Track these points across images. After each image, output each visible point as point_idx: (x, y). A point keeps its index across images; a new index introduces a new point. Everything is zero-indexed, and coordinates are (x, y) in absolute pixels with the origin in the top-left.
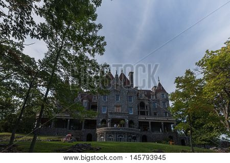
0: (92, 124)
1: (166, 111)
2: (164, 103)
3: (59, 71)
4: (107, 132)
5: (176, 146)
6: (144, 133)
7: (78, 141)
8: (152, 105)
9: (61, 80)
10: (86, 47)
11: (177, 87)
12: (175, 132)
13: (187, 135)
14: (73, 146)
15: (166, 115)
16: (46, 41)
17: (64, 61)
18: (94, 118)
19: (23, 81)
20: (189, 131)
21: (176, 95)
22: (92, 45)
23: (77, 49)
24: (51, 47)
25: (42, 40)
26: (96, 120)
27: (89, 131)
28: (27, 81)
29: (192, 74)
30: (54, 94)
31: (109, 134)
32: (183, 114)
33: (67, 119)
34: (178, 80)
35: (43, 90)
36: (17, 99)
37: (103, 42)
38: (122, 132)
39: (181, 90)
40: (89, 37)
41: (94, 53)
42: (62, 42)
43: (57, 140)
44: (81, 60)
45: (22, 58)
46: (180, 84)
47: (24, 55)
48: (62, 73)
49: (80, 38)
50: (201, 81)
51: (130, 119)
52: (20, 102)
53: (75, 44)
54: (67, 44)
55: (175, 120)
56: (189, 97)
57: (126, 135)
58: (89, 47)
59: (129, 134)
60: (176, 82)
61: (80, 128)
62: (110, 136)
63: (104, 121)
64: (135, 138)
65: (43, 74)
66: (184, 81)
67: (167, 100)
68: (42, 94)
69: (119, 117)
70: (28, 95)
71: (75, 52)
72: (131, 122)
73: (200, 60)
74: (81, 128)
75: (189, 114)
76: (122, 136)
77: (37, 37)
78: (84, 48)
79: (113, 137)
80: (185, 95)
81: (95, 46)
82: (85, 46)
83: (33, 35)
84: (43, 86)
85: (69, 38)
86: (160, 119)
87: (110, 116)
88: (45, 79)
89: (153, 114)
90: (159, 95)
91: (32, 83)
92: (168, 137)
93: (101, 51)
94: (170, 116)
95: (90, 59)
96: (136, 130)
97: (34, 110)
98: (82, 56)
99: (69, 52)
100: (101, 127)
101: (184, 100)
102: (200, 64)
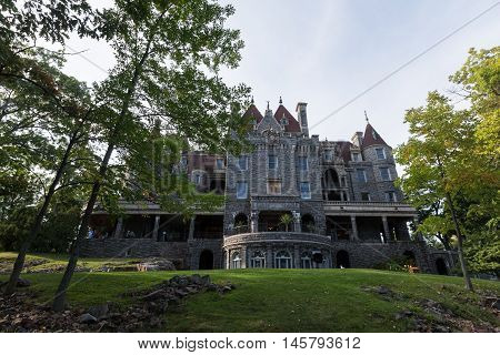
0: (212, 227)
1: (392, 189)
2: (384, 169)
3: (138, 105)
4: (249, 246)
5: (425, 276)
6: (341, 245)
7: (178, 269)
8: (355, 176)
9: (142, 124)
10: (200, 53)
11: (412, 131)
12: (419, 240)
13: (448, 248)
14: (165, 282)
15: (391, 197)
16: (111, 42)
17: (150, 83)
18: (218, 210)
19: (57, 131)
20: (454, 237)
21: (412, 149)
22: (213, 47)
23: (179, 57)
24: (123, 55)
25: (103, 40)
26: (222, 217)
27: (205, 244)
28: (66, 132)
29: (442, 100)
30: (124, 158)
31: (253, 249)
32: (432, 195)
33: (153, 216)
34: (413, 117)
35: (100, 149)
36: (42, 171)
37: (236, 41)
38: (285, 245)
39: (423, 139)
40: (207, 32)
41: (217, 64)
42: (148, 45)
43: (128, 269)
44: (187, 80)
45: (60, 84)
46: (419, 125)
47: (64, 77)
48: (145, 110)
49: (186, 36)
50: (467, 115)
51: (306, 211)
52: (48, 179)
53: (176, 46)
54: (158, 49)
55: (414, 209)
56: (444, 152)
57: (297, 252)
58: (206, 52)
59: (304, 249)
60: (407, 120)
61: (183, 238)
62: (257, 254)
63: (242, 219)
64: (318, 259)
65: (101, 114)
66: (427, 118)
67: (391, 163)
68: (96, 157)
69: (278, 206)
70: (64, 163)
71: (175, 63)
72: (307, 219)
73: (459, 69)
74: (187, 237)
75: (448, 195)
76: (287, 255)
77: (93, 34)
78: (196, 54)
79: (265, 256)
80: (432, 150)
81: (219, 50)
82: (198, 50)
83: (83, 31)
84: (100, 140)
85: (163, 35)
86: (376, 209)
87: (255, 205)
88: (106, 125)
89: (359, 197)
90: (371, 152)
91: (75, 135)
92: (400, 255)
93: (234, 60)
94: (403, 200)
95: (208, 78)
96: (320, 237)
97: (77, 196)
98: (190, 73)
99: (161, 64)
100: (236, 232)
101: (433, 161)
102: (460, 78)
